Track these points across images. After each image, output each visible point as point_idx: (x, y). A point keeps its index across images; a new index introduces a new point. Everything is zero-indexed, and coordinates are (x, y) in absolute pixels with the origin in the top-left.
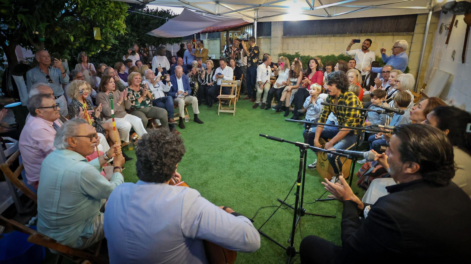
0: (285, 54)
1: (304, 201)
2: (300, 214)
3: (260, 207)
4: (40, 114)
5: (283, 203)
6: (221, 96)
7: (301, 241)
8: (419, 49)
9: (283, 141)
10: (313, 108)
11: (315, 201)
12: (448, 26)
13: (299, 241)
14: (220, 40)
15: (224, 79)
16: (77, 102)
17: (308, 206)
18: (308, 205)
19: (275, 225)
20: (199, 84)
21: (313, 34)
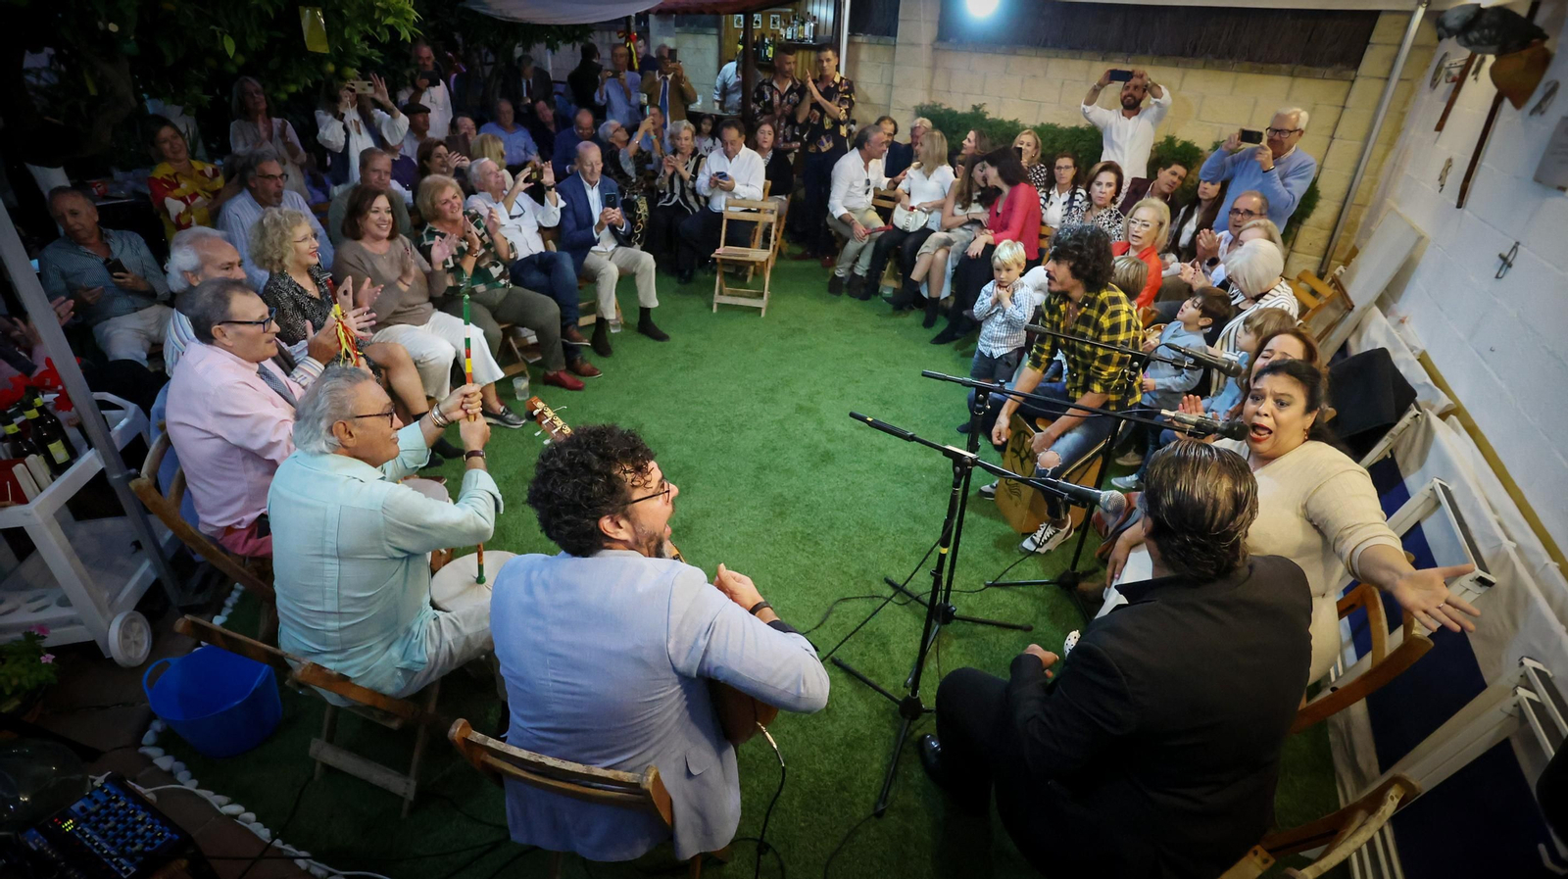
0: (937, 108)
1: (956, 585)
2: (940, 619)
3: (836, 599)
4: (225, 341)
5: (898, 589)
6: (723, 251)
7: (938, 685)
8: (1362, 131)
9: (912, 438)
10: (1003, 316)
11: (983, 586)
12: (1456, 71)
13: (933, 685)
14: (719, 35)
15: (735, 194)
16: (287, 281)
17: (965, 598)
18: (964, 596)
19: (873, 645)
20: (652, 204)
21: (1038, 45)
